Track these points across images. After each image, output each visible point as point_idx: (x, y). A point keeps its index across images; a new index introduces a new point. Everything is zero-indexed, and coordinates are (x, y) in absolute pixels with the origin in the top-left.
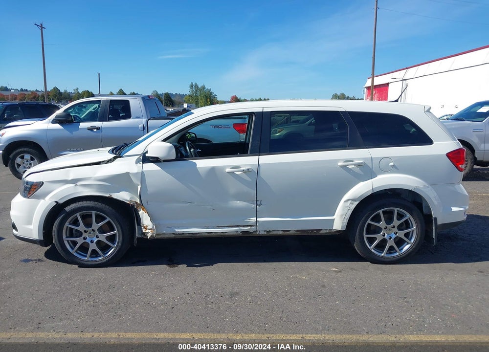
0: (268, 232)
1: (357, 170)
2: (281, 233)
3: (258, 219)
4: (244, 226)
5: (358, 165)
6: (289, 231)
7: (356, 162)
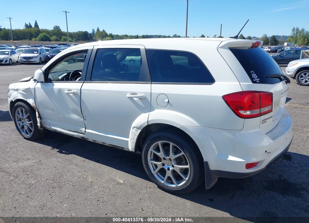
0: (94, 141)
1: (140, 102)
2: (101, 143)
3: (86, 130)
4: (80, 133)
5: (140, 98)
6: (105, 143)
7: (139, 95)
